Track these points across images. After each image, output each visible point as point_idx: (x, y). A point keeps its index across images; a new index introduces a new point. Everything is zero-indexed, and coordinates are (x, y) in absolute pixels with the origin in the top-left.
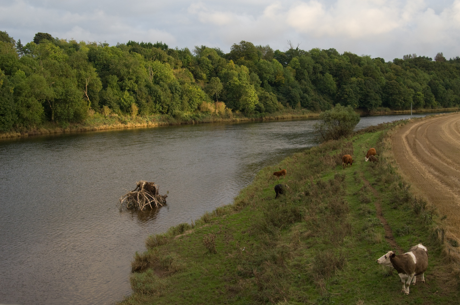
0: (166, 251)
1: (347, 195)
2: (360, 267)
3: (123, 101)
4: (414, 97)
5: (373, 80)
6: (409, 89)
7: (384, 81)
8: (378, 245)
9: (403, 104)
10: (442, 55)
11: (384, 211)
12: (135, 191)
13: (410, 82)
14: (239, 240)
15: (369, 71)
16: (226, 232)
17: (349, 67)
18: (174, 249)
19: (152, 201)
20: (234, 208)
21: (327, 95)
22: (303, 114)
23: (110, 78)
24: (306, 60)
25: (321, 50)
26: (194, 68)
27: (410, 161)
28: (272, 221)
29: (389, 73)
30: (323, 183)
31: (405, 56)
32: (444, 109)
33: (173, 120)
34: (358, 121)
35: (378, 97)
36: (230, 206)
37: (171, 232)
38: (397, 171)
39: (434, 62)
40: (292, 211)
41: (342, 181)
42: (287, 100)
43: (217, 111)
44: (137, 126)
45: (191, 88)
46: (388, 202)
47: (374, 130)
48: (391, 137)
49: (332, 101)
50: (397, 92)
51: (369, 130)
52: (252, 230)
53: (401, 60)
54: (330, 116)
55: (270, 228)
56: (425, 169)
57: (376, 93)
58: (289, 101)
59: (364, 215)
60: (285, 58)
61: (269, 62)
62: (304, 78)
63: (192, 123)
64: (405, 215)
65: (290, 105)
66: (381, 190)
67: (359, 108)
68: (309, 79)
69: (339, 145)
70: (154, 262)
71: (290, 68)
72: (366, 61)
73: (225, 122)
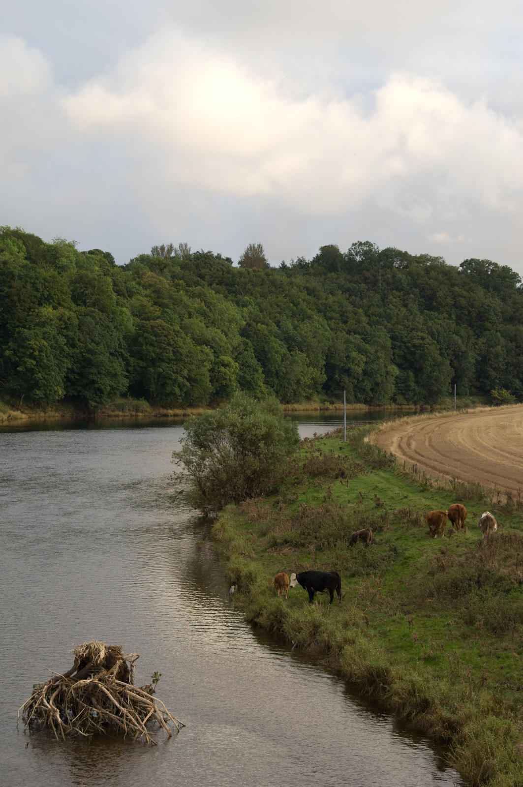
4: (211, 370)
5: (103, 316)
6: (198, 347)
7: (131, 323)
9: (185, 390)
10: (261, 251)
13: (198, 324)
15: (90, 290)
29: (139, 297)
31: (156, 247)
39: (237, 269)
67: (67, 400)
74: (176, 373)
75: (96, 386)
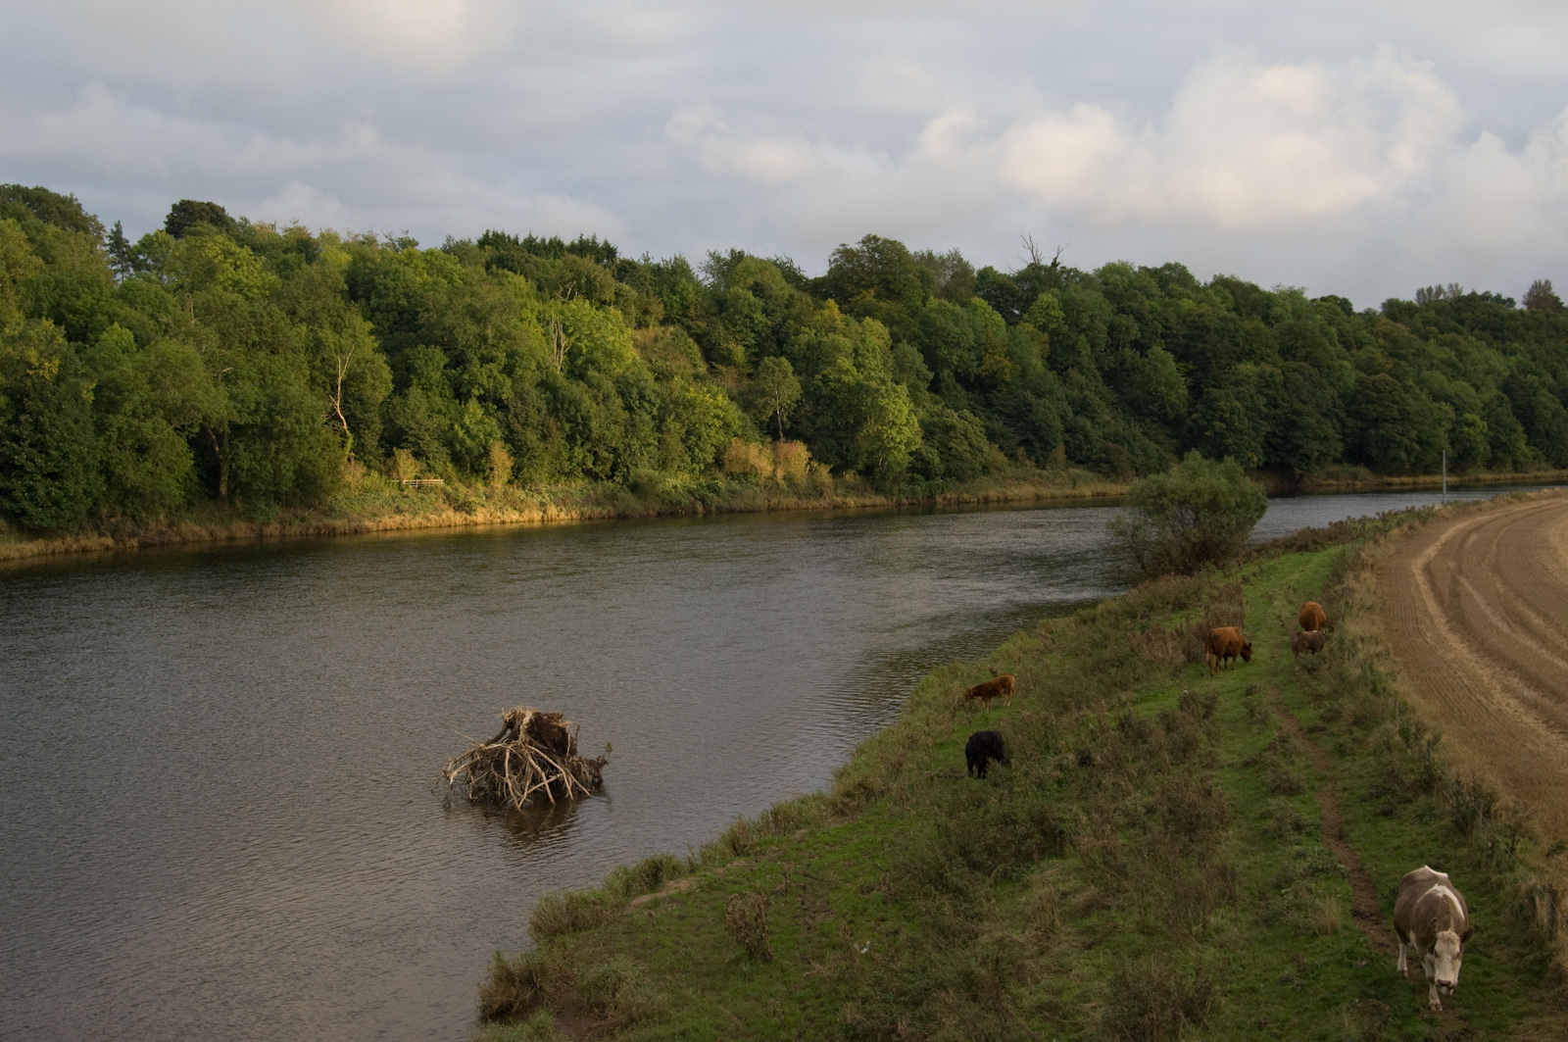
0: (598, 949)
1: (1222, 767)
2: (1264, 1015)
3: (461, 434)
4: (1452, 430)
5: (1314, 371)
6: (1436, 405)
7: (1351, 376)
8: (1328, 939)
9: (1414, 454)
10: (1550, 288)
11: (1348, 823)
12: (496, 740)
13: (1438, 379)
14: (849, 917)
15: (1300, 342)
16: (804, 888)
17: (1231, 327)
18: (626, 944)
19: (553, 778)
20: (834, 804)
21: (1154, 422)
22: (1074, 487)
23: (421, 356)
24: (1083, 301)
25: (1136, 269)
26: (703, 325)
27: (1440, 652)
28: (964, 852)
29: (1368, 348)
30: (1140, 723)
31: (1422, 290)
32: (1555, 472)
33: (631, 503)
34: (1262, 509)
35: (1330, 429)
36: (820, 798)
37: (618, 884)
38: (1394, 686)
39: (1521, 311)
40: (1032, 817)
41: (1205, 717)
42: (1018, 438)
43: (780, 473)
44: (508, 520)
45: (691, 395)
46: (1363, 791)
47: (1315, 542)
48: (1375, 567)
49: (1174, 441)
50: (1396, 414)
51: (1299, 543)
52: (893, 881)
53: (1410, 304)
54: (1163, 494)
55: (957, 874)
56: (1492, 678)
57: (1324, 415)
58: (1024, 443)
59: (1280, 836)
60: (1013, 295)
61: (958, 308)
62: (1077, 364)
63: (695, 513)
64: (1424, 838)
65: (1030, 453)
66: (1341, 751)
67: (1266, 468)
68: (1093, 367)
69: (1195, 593)
70: (558, 989)
71: (1029, 327)
72: (1290, 308)
73: (807, 509)
74: (1403, 435)
75: (1301, 451)
